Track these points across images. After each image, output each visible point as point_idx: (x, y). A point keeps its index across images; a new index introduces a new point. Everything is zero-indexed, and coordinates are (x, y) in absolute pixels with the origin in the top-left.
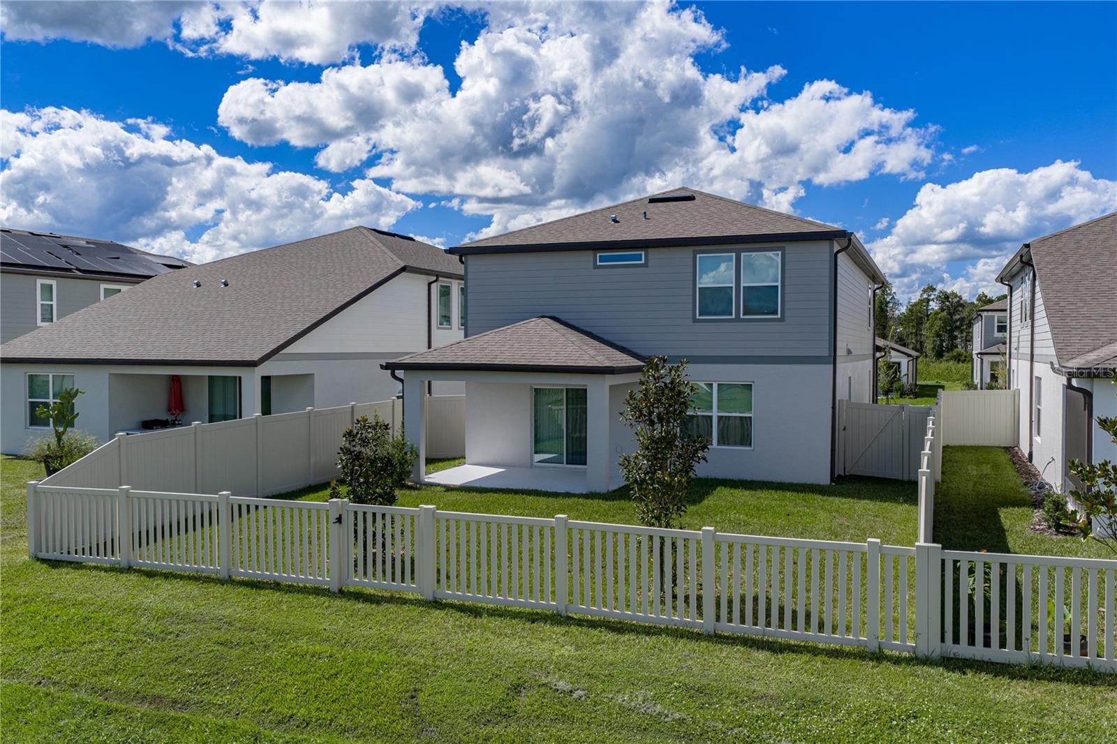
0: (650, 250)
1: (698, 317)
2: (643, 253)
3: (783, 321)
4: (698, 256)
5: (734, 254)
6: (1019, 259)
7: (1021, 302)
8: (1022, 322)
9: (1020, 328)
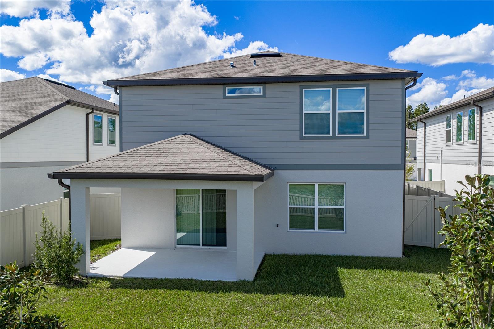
0: (267, 85)
1: (304, 135)
2: (262, 87)
3: (368, 138)
4: (304, 90)
5: (331, 89)
6: (470, 103)
7: (447, 131)
8: (448, 142)
9: (444, 145)
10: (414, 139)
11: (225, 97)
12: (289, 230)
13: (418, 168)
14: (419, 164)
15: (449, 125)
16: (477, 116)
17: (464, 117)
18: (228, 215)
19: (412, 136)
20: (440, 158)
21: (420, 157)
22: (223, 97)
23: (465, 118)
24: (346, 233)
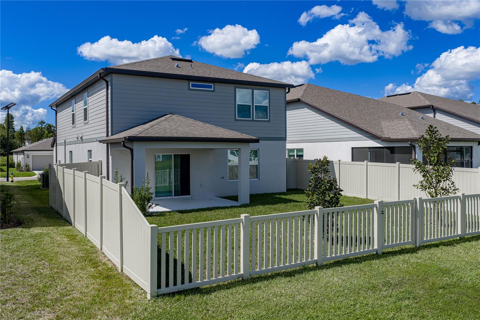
0: (216, 83)
1: (237, 118)
2: (213, 85)
4: (237, 89)
5: (251, 90)
11: (189, 89)
12: (228, 180)
18: (192, 176)
22: (188, 89)
24: (258, 180)
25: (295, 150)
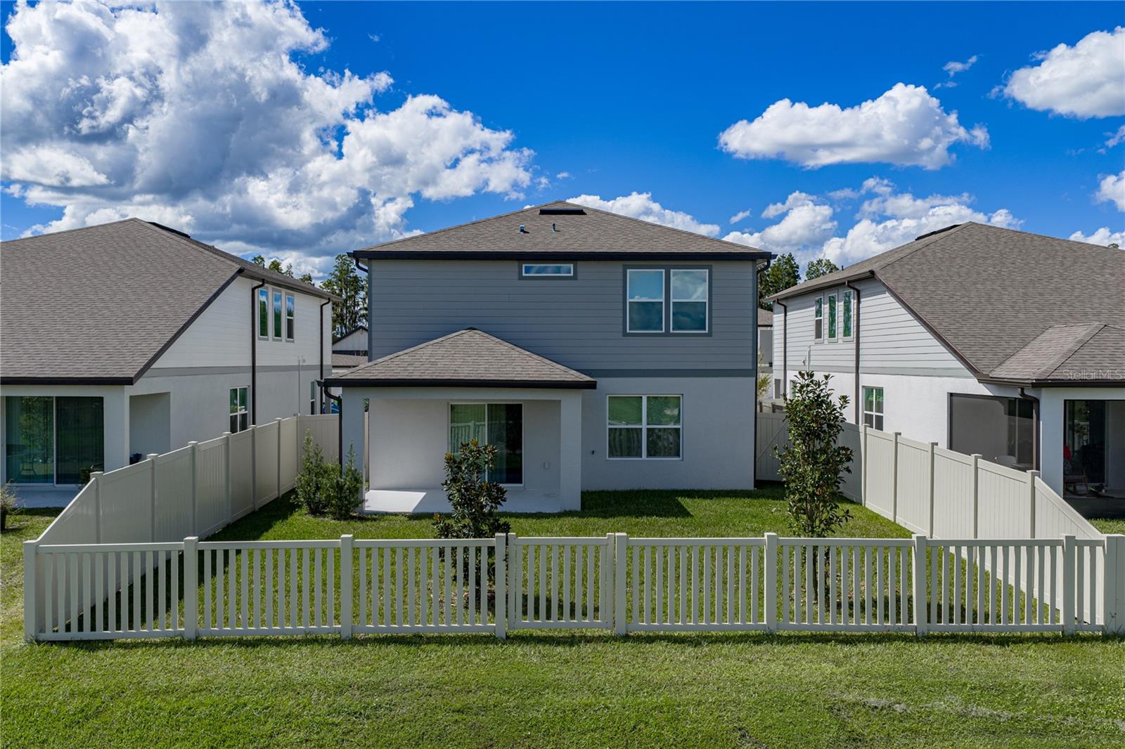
0: (579, 263)
1: (628, 331)
2: (572, 265)
3: (711, 336)
4: (628, 270)
5: (664, 270)
6: (844, 283)
7: (817, 321)
8: (818, 338)
9: (813, 343)
10: (769, 328)
11: (521, 278)
12: (608, 458)
13: (776, 380)
14: (777, 374)
15: (819, 313)
16: (854, 302)
17: (838, 302)
19: (766, 323)
20: (807, 363)
21: (778, 361)
22: (518, 277)
23: (840, 304)
24: (683, 460)
25: (874, 391)
